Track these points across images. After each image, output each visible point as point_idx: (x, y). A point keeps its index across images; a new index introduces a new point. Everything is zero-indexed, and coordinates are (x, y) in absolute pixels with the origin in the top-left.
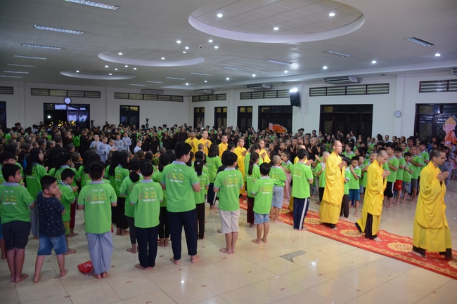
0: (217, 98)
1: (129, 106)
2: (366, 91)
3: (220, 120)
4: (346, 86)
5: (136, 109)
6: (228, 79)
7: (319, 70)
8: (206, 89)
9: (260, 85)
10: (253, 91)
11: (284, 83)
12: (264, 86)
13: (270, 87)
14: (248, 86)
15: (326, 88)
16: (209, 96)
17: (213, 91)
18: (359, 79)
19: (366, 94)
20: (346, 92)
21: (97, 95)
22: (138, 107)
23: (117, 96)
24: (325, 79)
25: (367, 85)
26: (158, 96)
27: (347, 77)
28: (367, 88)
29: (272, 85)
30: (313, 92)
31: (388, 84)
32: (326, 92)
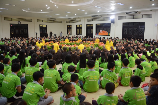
0: (77, 21)
1: (43, 25)
2: (142, 17)
3: (78, 30)
4: (134, 16)
5: (45, 26)
6: (86, 13)
7: (128, 9)
8: (73, 18)
9: (98, 16)
10: (93, 18)
11: (108, 15)
12: (99, 16)
13: (101, 17)
14: (92, 16)
15: (125, 16)
16: (73, 21)
17: (75, 19)
18: (139, 12)
19: (142, 18)
20: (134, 18)
21: (31, 20)
22: (46, 25)
23: (38, 21)
24: (126, 13)
25: (142, 15)
26: (53, 21)
27: (136, 12)
28: (142, 16)
29: (101, 16)
30: (120, 18)
31: (152, 14)
32: (125, 18)
